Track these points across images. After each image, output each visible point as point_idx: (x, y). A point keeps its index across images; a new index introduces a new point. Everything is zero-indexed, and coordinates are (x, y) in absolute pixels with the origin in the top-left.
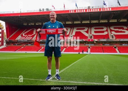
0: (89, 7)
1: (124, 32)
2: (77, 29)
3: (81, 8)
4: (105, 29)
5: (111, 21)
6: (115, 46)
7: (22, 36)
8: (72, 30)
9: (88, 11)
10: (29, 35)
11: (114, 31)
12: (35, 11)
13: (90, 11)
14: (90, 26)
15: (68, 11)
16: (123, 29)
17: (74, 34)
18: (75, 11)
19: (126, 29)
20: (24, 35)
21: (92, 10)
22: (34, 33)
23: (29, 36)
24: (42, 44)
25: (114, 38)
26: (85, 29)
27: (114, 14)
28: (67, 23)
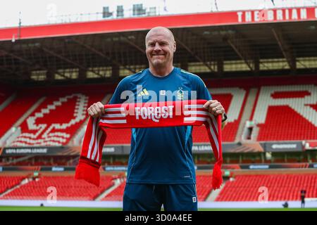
2: (276, 96)
7: (24, 128)
8: (251, 100)
10: (57, 126)
17: (261, 117)
20: (32, 126)
22: (80, 116)
23: (54, 130)
26: (308, 94)
28: (229, 67)
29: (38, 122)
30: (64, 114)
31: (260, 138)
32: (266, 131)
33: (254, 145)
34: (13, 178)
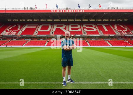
0: (67, 8)
1: (93, 29)
2: (57, 26)
3: (60, 9)
4: (79, 27)
5: (83, 20)
6: (87, 40)
7: (7, 31)
8: (53, 27)
9: (66, 12)
10: (14, 31)
11: (86, 28)
12: (20, 10)
13: (68, 12)
14: (67, 23)
15: (50, 10)
16: (92, 27)
17: (54, 30)
18: (56, 11)
19: (94, 27)
20: (8, 31)
21: (69, 11)
22: (19, 29)
23: (13, 32)
24: (26, 38)
25: (86, 34)
26: (63, 26)
27: (86, 15)
28: (48, 20)
29: (10, 30)
30: (16, 28)
31: (54, 34)
33: (53, 35)
34: (5, 41)
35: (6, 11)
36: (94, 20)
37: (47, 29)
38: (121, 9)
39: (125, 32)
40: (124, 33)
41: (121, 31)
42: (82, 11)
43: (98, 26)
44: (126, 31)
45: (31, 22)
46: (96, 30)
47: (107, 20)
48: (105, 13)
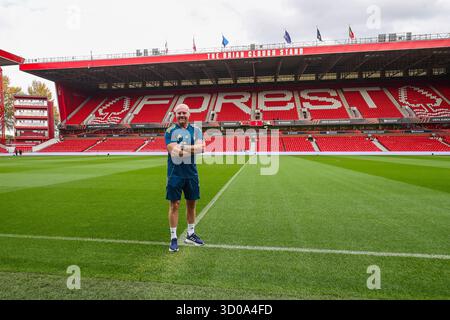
0: (253, 46)
1: (330, 103)
2: (226, 98)
3: (234, 49)
4: (288, 97)
5: (301, 79)
6: (310, 136)
7: (97, 114)
8: (214, 99)
9: (250, 56)
10: (115, 113)
11: (307, 101)
12: (127, 56)
13: (254, 56)
14: (255, 89)
15: (206, 55)
16: (328, 96)
17: (218, 109)
18: (221, 54)
19: (334, 97)
20: (101, 113)
21: (259, 53)
22: (126, 108)
23: (113, 116)
24: (145, 133)
25: (309, 117)
26: (243, 97)
27: (309, 62)
28: (203, 82)
29: (104, 111)
30: (118, 107)
31: (218, 119)
32: (221, 116)
33: (215, 123)
34: (91, 141)
35: (92, 62)
36: (335, 77)
37: (199, 105)
38: (423, 38)
39: (435, 109)
40: (430, 111)
41: (421, 108)
42: (296, 51)
43: (345, 94)
44: (437, 108)
45: (156, 88)
46: (340, 106)
47: (377, 75)
48: (368, 53)
